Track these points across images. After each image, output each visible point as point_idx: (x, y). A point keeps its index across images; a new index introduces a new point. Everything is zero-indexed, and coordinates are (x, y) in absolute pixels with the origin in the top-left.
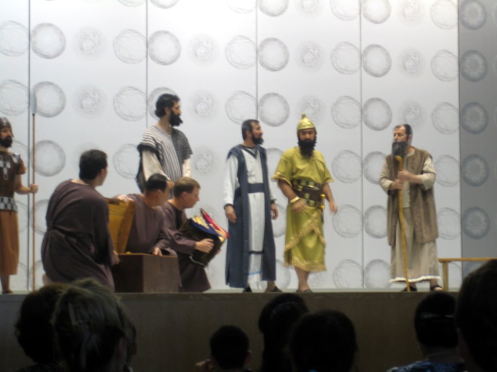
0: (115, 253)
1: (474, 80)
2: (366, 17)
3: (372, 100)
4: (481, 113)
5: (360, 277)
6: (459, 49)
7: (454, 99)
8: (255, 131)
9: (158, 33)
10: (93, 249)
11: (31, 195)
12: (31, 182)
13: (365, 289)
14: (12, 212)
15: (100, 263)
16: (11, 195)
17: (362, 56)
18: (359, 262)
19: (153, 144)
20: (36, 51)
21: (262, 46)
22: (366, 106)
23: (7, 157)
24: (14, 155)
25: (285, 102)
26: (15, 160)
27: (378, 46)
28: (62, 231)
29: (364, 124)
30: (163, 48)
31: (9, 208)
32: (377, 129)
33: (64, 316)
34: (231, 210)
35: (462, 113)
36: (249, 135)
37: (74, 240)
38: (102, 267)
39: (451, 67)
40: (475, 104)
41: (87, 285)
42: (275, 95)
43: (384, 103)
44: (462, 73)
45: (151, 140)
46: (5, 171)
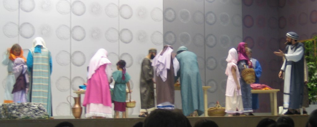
1: (170, 21)
3: (124, 30)
4: (173, 36)
6: (163, 8)
7: (161, 29)
17: (120, 9)
21: (73, 4)
22: (121, 32)
25: (84, 30)
27: (127, 5)
29: (120, 40)
32: (126, 43)
35: (165, 36)
39: (160, 15)
40: (171, 32)
42: (79, 26)
43: (129, 31)
44: (165, 18)
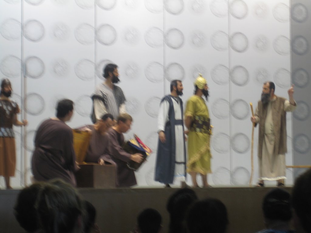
0: (77, 163)
1: (300, 54)
2: (232, 14)
3: (237, 67)
4: (305, 75)
7: (288, 66)
8: (179, 86)
9: (103, 26)
10: (63, 160)
11: (23, 127)
12: (23, 118)
14: (11, 138)
15: (66, 169)
16: (10, 127)
17: (231, 39)
18: (229, 168)
19: (101, 95)
20: (26, 37)
22: (233, 70)
23: (8, 103)
24: (13, 102)
25: (182, 69)
26: (14, 105)
27: (240, 33)
28: (43, 148)
29: (231, 82)
30: (106, 35)
31: (10, 135)
32: (240, 85)
33: (43, 203)
34: (162, 134)
36: (175, 89)
37: (50, 154)
38: (68, 172)
39: (286, 46)
40: (302, 69)
41: (57, 183)
42: (176, 64)
43: (244, 69)
44: (294, 51)
45: (100, 93)
46: (8, 112)
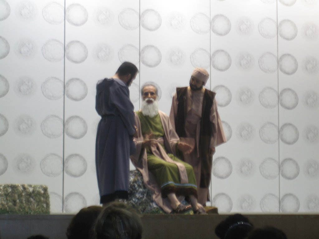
2: (281, 36)
3: (285, 90)
5: (278, 205)
9: (147, 47)
13: (281, 212)
17: (279, 61)
18: (277, 195)
20: (69, 58)
21: (214, 55)
22: (282, 93)
25: (229, 91)
29: (280, 106)
32: (288, 108)
43: (293, 92)
